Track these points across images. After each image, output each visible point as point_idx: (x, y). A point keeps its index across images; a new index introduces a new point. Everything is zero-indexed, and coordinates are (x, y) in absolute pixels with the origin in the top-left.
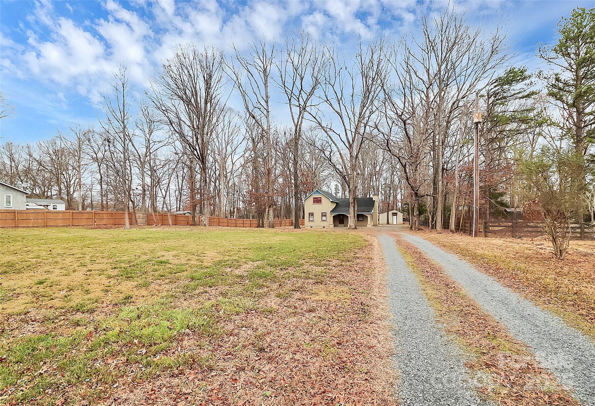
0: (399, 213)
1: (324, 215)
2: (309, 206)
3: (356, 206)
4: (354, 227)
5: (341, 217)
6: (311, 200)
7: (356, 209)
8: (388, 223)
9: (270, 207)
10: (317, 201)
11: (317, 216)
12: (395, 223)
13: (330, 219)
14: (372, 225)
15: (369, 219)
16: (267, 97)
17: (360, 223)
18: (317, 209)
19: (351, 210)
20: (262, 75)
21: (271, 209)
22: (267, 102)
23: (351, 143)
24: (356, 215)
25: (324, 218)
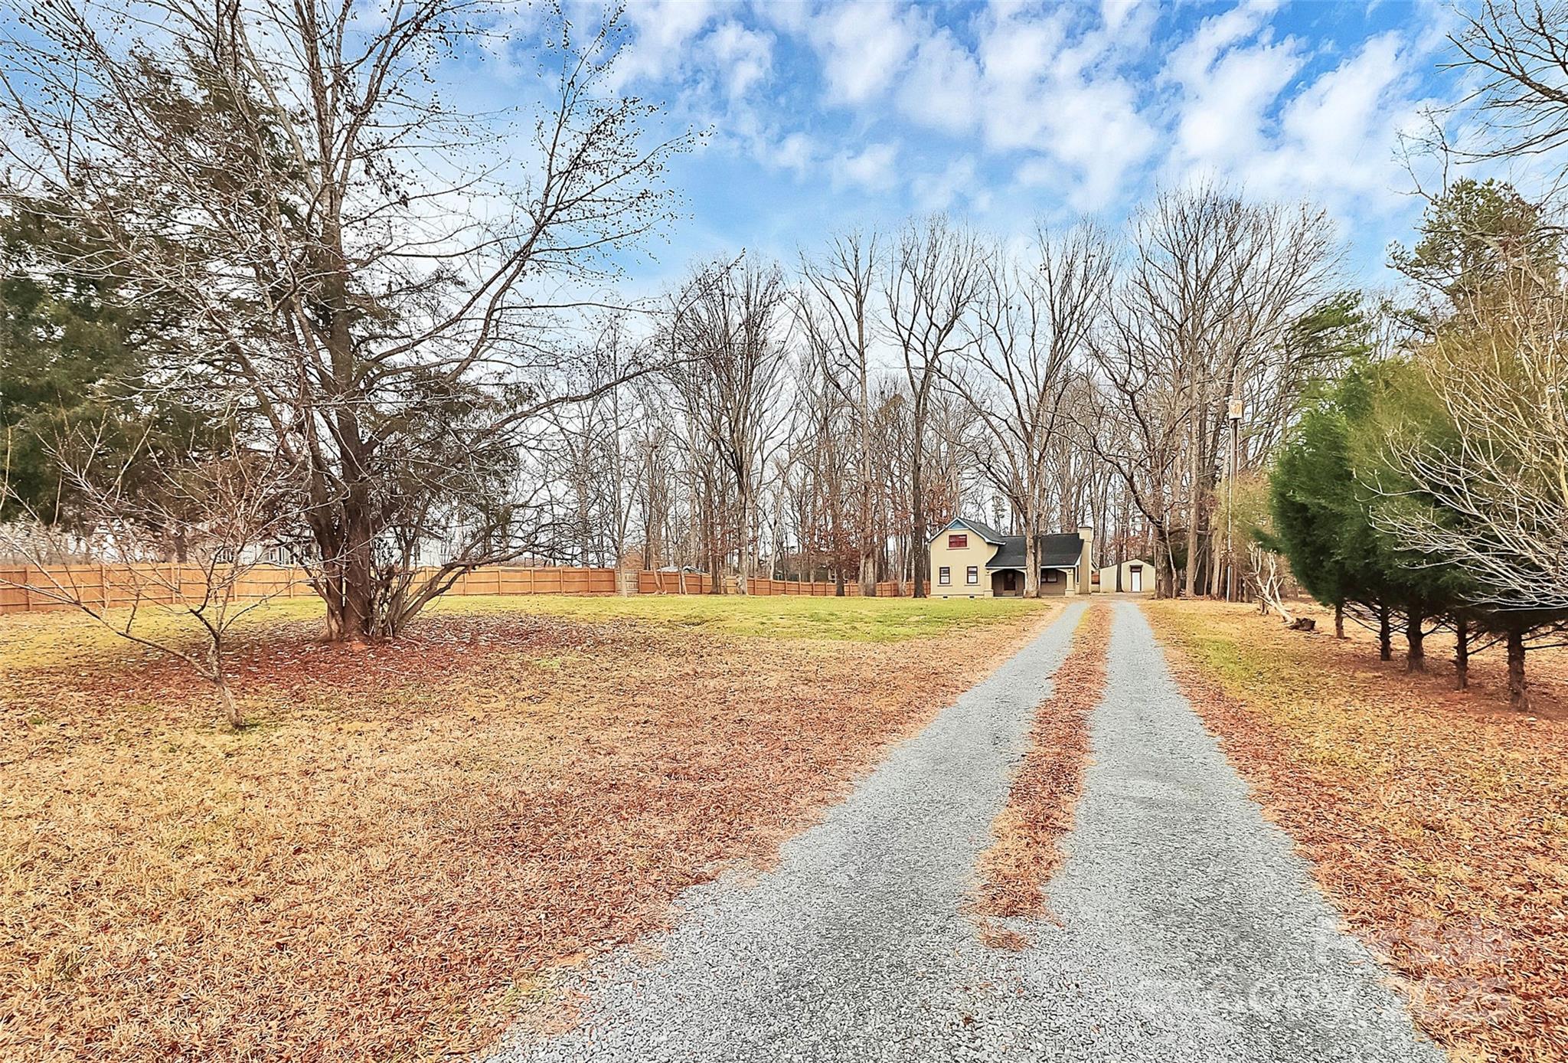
0: (1146, 566)
1: (971, 571)
2: (940, 552)
3: (1039, 553)
4: (1034, 594)
5: (1010, 576)
6: (944, 540)
7: (1039, 557)
8: (1119, 589)
9: (867, 557)
10: (958, 542)
11: (958, 575)
12: (1136, 588)
13: (985, 579)
14: (1078, 591)
15: (1070, 578)
16: (861, 343)
17: (1048, 588)
18: (958, 559)
19: (1030, 561)
20: (854, 301)
21: (871, 560)
22: (861, 354)
23: (1029, 429)
24: (1039, 571)
25: (972, 579)
